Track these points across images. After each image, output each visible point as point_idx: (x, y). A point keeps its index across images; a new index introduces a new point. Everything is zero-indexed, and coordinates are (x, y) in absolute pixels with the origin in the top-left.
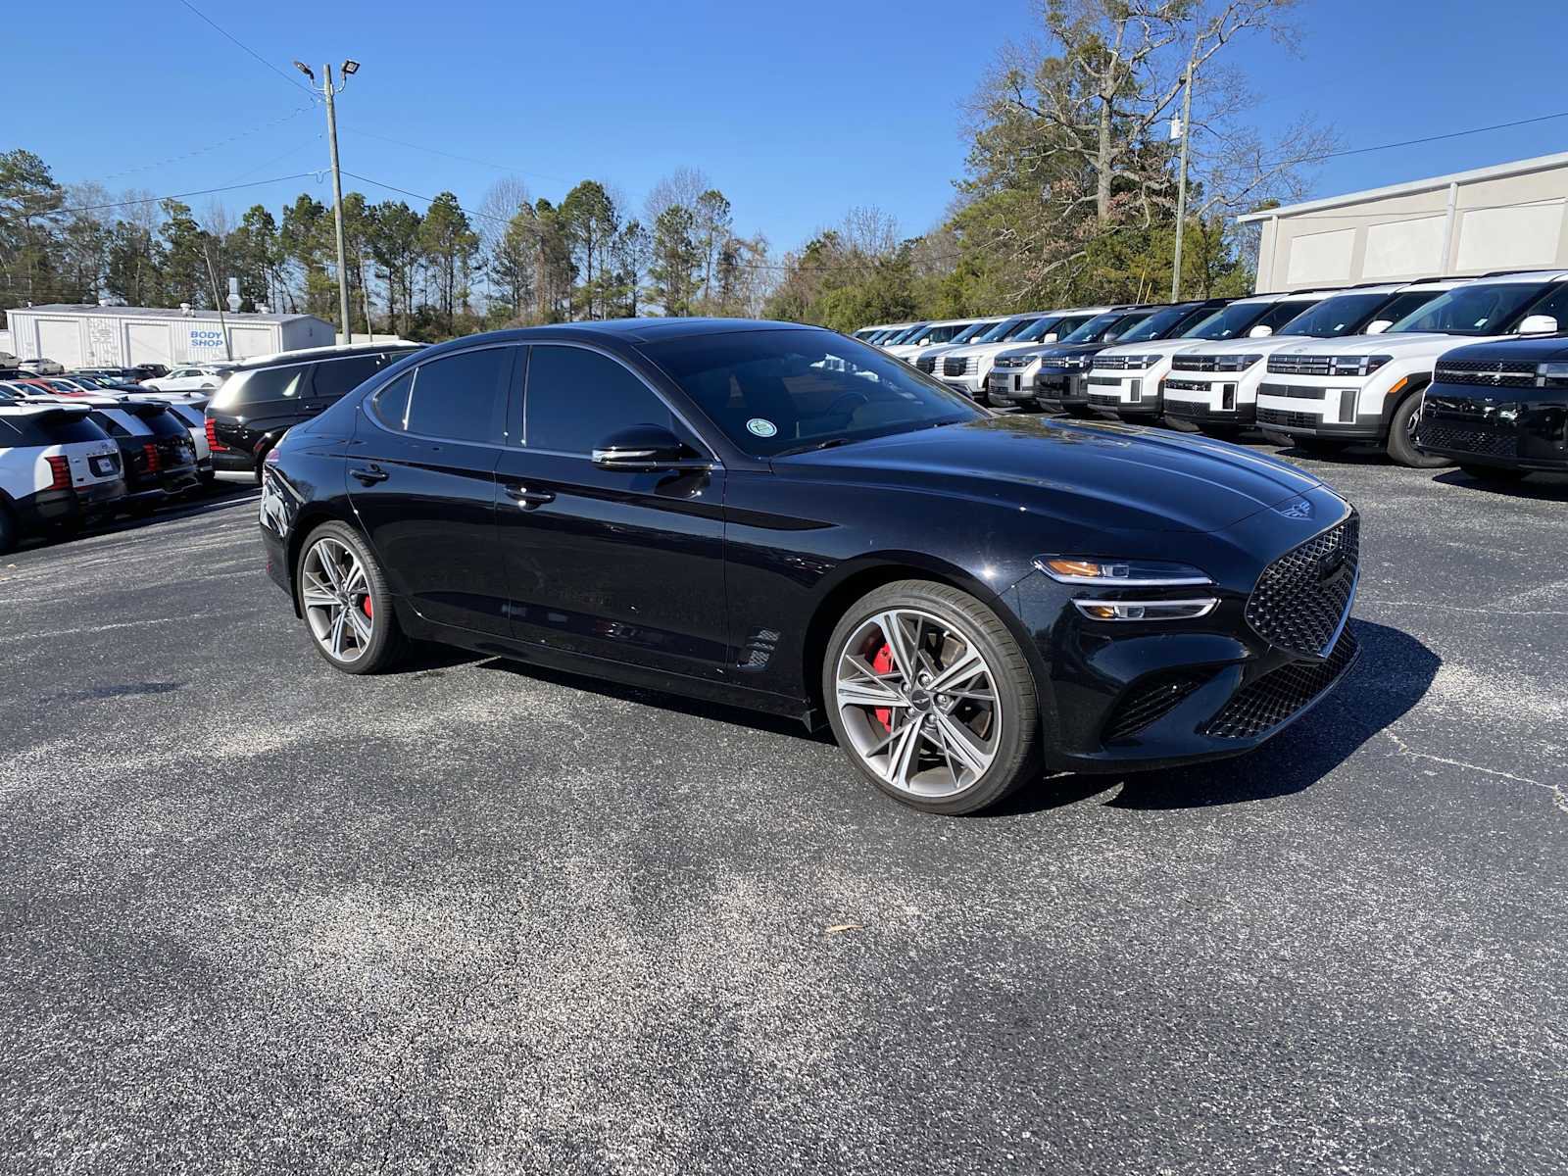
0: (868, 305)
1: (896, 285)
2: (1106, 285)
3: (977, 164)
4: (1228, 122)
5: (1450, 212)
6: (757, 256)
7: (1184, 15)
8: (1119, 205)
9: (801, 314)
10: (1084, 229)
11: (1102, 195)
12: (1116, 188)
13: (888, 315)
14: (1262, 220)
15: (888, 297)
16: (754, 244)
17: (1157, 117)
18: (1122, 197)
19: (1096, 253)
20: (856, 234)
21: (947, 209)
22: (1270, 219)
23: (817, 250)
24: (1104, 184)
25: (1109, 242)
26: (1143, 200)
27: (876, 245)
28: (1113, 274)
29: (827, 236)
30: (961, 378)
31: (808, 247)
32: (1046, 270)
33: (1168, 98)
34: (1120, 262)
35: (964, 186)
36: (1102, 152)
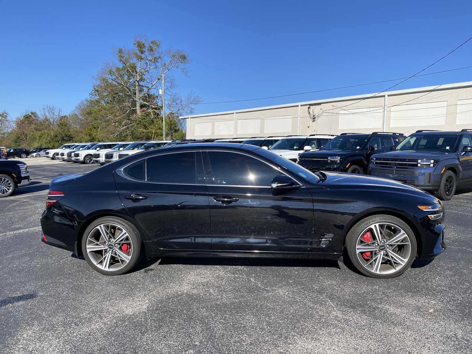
0: (56, 136)
1: (66, 130)
2: (142, 134)
3: (93, 95)
4: (171, 91)
5: (235, 120)
6: (3, 118)
7: (157, 61)
8: (143, 111)
9: (27, 139)
10: (133, 117)
11: (138, 108)
12: (142, 106)
13: (63, 140)
14: (186, 118)
15: (63, 134)
16: (2, 114)
17: (151, 88)
18: (144, 109)
19: (138, 124)
20: (47, 114)
21: (75, 108)
22: (189, 118)
23: (27, 117)
24: (138, 105)
25: (142, 121)
26: (150, 110)
27: (54, 117)
28: (144, 131)
29: (32, 113)
30: (98, 159)
31: (24, 116)
32: (123, 128)
33: (155, 83)
34: (145, 127)
35: (90, 102)
36: (137, 96)
